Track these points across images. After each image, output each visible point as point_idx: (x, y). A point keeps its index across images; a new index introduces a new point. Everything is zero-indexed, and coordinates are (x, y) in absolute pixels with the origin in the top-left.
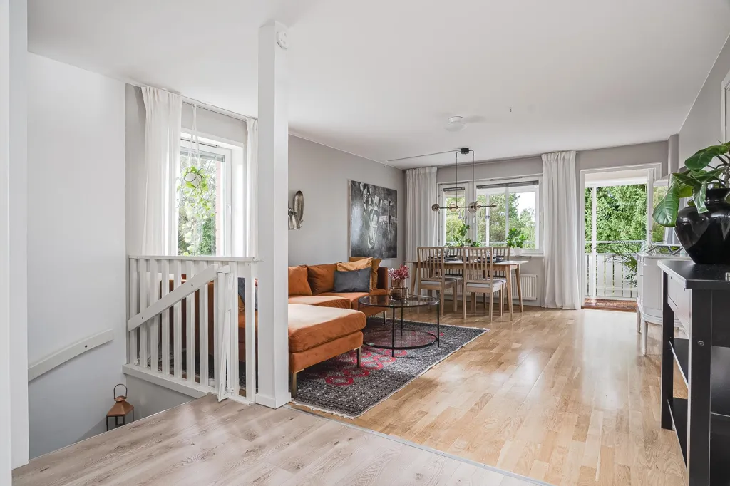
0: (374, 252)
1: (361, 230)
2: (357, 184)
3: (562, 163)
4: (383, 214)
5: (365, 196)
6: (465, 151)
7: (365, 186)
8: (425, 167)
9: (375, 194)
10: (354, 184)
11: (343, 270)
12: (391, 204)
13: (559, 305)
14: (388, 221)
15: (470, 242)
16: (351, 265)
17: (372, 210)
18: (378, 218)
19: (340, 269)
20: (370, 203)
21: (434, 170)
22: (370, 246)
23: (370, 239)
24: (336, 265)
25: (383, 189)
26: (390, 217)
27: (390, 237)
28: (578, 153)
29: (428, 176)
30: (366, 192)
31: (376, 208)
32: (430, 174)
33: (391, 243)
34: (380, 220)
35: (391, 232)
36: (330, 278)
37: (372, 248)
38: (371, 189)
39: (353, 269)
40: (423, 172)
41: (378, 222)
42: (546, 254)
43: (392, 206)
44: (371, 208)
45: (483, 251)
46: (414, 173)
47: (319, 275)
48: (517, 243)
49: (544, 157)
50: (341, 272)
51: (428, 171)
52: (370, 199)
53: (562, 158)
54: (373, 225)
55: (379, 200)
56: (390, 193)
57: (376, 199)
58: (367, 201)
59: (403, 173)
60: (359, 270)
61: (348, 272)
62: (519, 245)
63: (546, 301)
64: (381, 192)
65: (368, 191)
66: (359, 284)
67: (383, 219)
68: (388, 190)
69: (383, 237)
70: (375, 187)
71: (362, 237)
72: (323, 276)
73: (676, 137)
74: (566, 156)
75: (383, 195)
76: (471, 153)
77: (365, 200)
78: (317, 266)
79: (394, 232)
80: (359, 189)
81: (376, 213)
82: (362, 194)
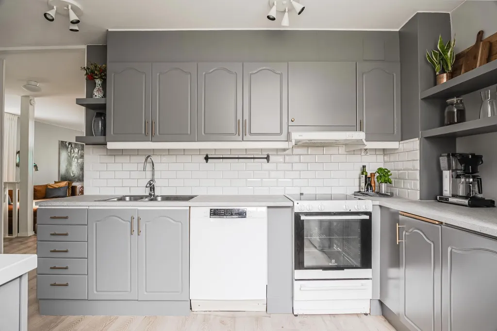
0: (75, 178)
1: (67, 167)
2: (65, 143)
4: (81, 158)
5: (69, 149)
7: (70, 143)
9: (76, 148)
10: (63, 143)
11: (51, 188)
17: (74, 156)
19: (49, 187)
20: (72, 152)
22: (72, 175)
23: (72, 171)
24: (47, 185)
30: (70, 146)
31: (76, 155)
34: (79, 161)
36: (43, 192)
37: (74, 176)
38: (73, 145)
39: (57, 187)
41: (77, 162)
47: (37, 190)
50: (49, 189)
52: (72, 150)
54: (74, 164)
55: (79, 151)
57: (76, 150)
58: (71, 152)
61: (55, 189)
64: (80, 146)
65: (72, 146)
67: (81, 161)
69: (81, 170)
70: (76, 144)
71: (67, 171)
72: (39, 191)
75: (81, 148)
77: (69, 151)
78: (36, 186)
80: (66, 145)
81: (76, 158)
82: (68, 148)
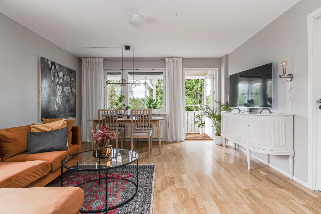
0: (60, 113)
1: (49, 97)
2: (46, 60)
3: (175, 63)
4: (66, 86)
5: (52, 71)
6: (128, 48)
7: (53, 63)
8: (95, 58)
9: (61, 71)
10: (43, 61)
11: (37, 131)
12: (72, 79)
13: (175, 140)
14: (70, 91)
15: (125, 106)
16: (46, 126)
17: (58, 82)
18: (63, 89)
19: (33, 130)
20: (56, 77)
21: (102, 60)
22: (57, 109)
23: (57, 104)
24: (29, 127)
25: (67, 68)
26: (71, 88)
27: (72, 102)
28: (183, 59)
29: (97, 63)
30: (53, 67)
31: (61, 81)
32: (99, 62)
33: (72, 106)
34: (64, 90)
35: (72, 99)
36: (23, 140)
37: (59, 111)
38: (57, 66)
39: (48, 130)
40: (94, 60)
42: (167, 112)
43: (73, 81)
44: (57, 80)
45: (136, 112)
46: (87, 61)
47: (9, 139)
48: (153, 106)
49: (166, 60)
50: (34, 134)
51: (97, 59)
52: (56, 74)
53: (176, 61)
54: (59, 93)
55: (64, 76)
56: (71, 72)
57: (61, 75)
58: (55, 75)
59: (79, 60)
60: (55, 131)
61: (44, 133)
62: (155, 108)
63: (168, 138)
64: (65, 70)
65: (55, 68)
66: (55, 143)
67: (67, 89)
68: (70, 69)
69: (67, 103)
70: (60, 66)
71: (51, 102)
72: (15, 140)
73: (227, 56)
74: (178, 60)
75: (66, 73)
76: (131, 50)
77: (52, 74)
78: (7, 130)
79: (74, 99)
80: (48, 65)
81: (61, 84)
82: (50, 69)
